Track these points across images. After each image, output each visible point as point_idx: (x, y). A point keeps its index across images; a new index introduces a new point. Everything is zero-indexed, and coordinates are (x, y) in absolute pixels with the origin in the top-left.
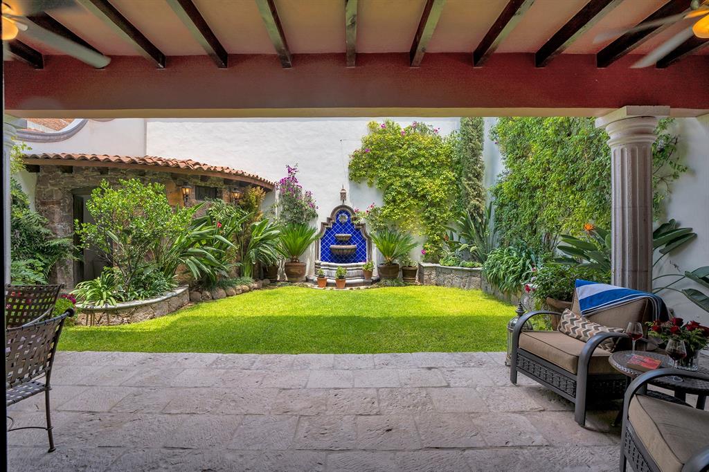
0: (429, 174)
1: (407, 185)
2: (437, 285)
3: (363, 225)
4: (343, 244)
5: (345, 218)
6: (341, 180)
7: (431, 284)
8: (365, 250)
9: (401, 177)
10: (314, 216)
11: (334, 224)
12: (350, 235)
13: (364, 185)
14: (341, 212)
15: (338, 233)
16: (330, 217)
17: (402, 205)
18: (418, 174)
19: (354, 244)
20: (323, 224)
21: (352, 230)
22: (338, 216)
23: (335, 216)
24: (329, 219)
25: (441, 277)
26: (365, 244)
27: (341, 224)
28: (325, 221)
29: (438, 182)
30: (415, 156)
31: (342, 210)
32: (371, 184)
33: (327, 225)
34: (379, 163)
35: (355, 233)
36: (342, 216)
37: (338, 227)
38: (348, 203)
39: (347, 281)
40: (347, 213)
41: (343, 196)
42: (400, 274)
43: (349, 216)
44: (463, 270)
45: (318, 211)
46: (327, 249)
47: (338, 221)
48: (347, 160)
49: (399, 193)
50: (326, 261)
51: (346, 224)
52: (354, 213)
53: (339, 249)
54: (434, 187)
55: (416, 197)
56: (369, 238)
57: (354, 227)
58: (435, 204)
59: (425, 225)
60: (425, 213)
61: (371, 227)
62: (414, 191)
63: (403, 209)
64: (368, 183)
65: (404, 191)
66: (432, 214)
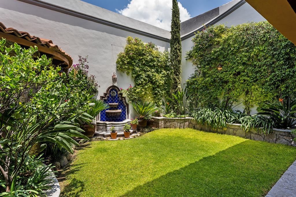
0: (157, 72)
1: (148, 76)
2: (164, 128)
3: (124, 98)
4: (114, 109)
5: (115, 94)
7: (162, 128)
8: (125, 112)
9: (145, 71)
10: (95, 91)
11: (108, 97)
12: (117, 104)
13: (125, 74)
14: (112, 90)
15: (110, 102)
16: (105, 92)
17: (146, 87)
18: (153, 70)
19: (120, 109)
20: (102, 97)
21: (118, 101)
22: (110, 92)
23: (109, 92)
24: (105, 94)
25: (168, 124)
26: (125, 109)
27: (112, 97)
28: (103, 95)
29: (161, 75)
30: (152, 61)
31: (113, 88)
32: (128, 73)
33: (104, 98)
34: (135, 62)
35: (120, 102)
36: (113, 92)
37: (110, 99)
38: (116, 84)
39: (118, 133)
40: (115, 90)
41: (114, 80)
42: (146, 124)
43: (117, 92)
44: (181, 120)
45: (99, 89)
46: (104, 113)
47: (110, 95)
48: (116, 58)
49: (144, 80)
50: (104, 121)
51: (115, 97)
52: (119, 90)
53: (114, 113)
54: (159, 78)
55: (152, 82)
56: (128, 105)
57: (119, 99)
58: (158, 87)
59: (155, 97)
60: (155, 91)
61: (128, 98)
62: (151, 79)
63: (145, 89)
64: (126, 73)
65: (147, 79)
66: (158, 92)
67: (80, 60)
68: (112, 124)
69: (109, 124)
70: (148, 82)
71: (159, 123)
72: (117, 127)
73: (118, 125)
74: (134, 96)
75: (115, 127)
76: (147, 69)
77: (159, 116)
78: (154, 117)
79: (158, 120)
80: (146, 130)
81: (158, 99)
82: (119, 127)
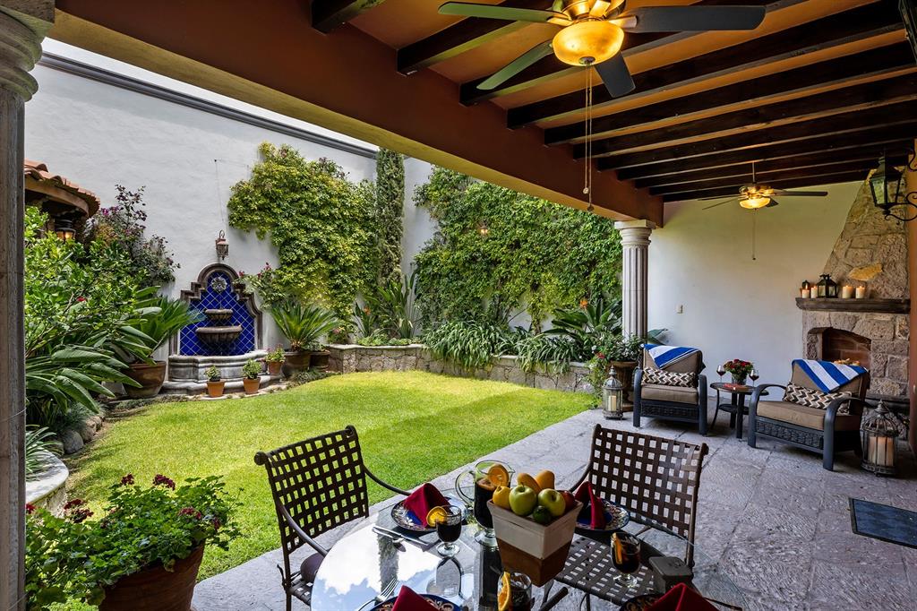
0: (341, 230)
1: (317, 243)
2: (357, 371)
3: (251, 296)
4: (219, 325)
5: (223, 285)
6: (216, 223)
7: (350, 371)
8: (253, 332)
9: (308, 230)
10: (167, 279)
11: (204, 293)
12: (231, 311)
13: (253, 236)
14: (215, 275)
15: (210, 307)
16: (196, 281)
17: (311, 269)
18: (330, 228)
19: (237, 324)
20: (185, 294)
21: (233, 303)
22: (210, 280)
23: (205, 281)
24: (196, 286)
25: (366, 361)
26: (252, 324)
27: (215, 293)
28: (188, 289)
29: (350, 240)
30: (327, 204)
31: (219, 271)
32: (261, 235)
33: (193, 295)
34: (279, 206)
35: (237, 308)
36: (217, 281)
37: (210, 298)
38: (226, 262)
39: (227, 384)
40: (225, 276)
41: (222, 250)
42: (307, 360)
43: (229, 282)
44: (397, 350)
45: (176, 273)
46: (191, 335)
47: (210, 289)
48: (226, 195)
49: (305, 251)
50: (191, 354)
51: (224, 293)
52: (236, 277)
53: (220, 334)
54: (347, 247)
55: (325, 258)
56: (260, 314)
57: (236, 299)
58: (345, 269)
59: (335, 295)
60: (335, 280)
61: (262, 298)
62: (324, 250)
63: (309, 274)
64: (257, 233)
65: (312, 249)
66: (344, 282)
67: (121, 197)
68: (213, 361)
69: (204, 362)
70: (317, 258)
71: (342, 360)
72: (226, 368)
73: (228, 364)
74: (276, 292)
75: (222, 369)
76: (315, 225)
77: (346, 342)
78: (332, 346)
79: (342, 350)
80: (307, 375)
81: (344, 300)
82: (230, 368)
